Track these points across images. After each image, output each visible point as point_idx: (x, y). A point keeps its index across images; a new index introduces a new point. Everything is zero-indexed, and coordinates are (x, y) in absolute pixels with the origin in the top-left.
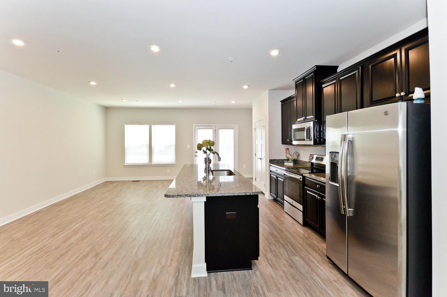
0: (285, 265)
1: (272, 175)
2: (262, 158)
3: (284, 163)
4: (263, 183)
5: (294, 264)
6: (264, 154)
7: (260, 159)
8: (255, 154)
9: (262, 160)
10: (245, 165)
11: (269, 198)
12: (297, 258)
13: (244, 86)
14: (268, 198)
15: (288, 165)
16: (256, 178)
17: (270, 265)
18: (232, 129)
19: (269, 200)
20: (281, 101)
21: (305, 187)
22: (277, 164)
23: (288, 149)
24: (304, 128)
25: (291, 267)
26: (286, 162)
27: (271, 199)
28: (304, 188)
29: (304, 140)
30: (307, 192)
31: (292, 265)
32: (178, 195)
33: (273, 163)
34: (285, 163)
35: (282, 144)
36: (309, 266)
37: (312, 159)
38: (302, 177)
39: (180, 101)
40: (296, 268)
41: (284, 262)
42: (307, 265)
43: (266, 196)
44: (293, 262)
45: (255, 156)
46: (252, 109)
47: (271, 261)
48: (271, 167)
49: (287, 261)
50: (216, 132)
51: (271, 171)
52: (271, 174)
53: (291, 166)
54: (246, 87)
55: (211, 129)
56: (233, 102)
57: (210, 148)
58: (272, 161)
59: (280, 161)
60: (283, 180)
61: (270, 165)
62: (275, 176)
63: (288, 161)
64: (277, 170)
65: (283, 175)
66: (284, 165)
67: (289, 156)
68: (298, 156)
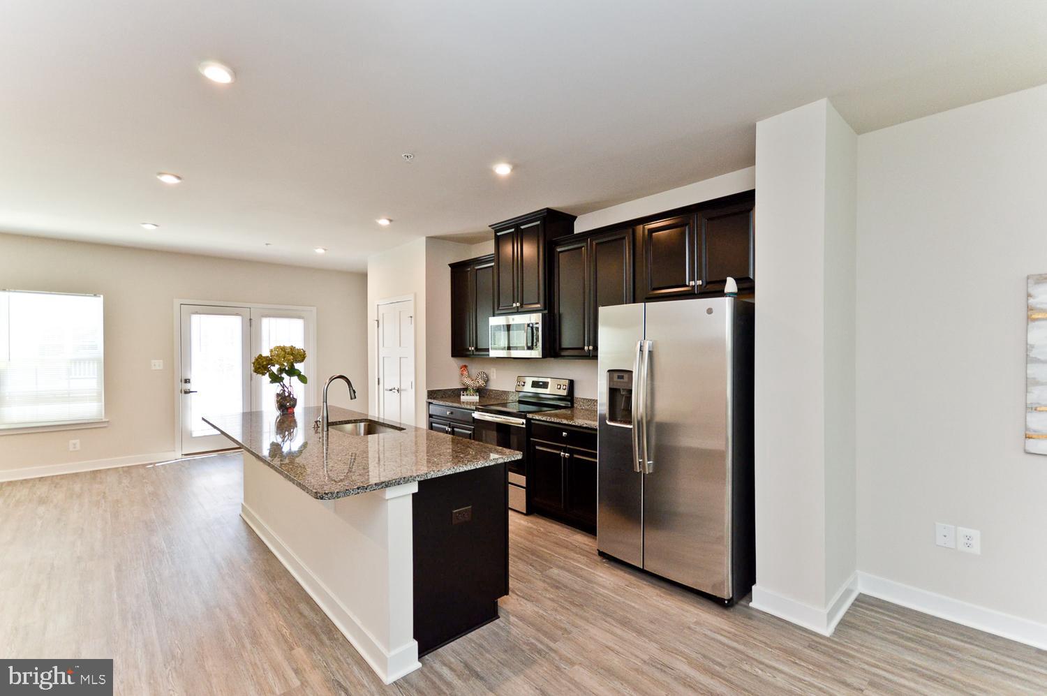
0: (546, 590)
1: (434, 424)
2: (403, 387)
3: (459, 396)
5: (559, 582)
6: (409, 379)
7: (398, 391)
8: (379, 379)
9: (404, 392)
12: (555, 572)
13: (380, 219)
15: (468, 400)
17: (523, 598)
18: (299, 317)
20: (450, 265)
21: (532, 439)
22: (444, 399)
23: (466, 366)
25: (557, 588)
26: (463, 395)
28: (528, 441)
29: (522, 348)
30: (537, 448)
31: (557, 585)
32: (358, 488)
33: (434, 399)
34: (462, 397)
35: (452, 356)
36: (581, 576)
37: (524, 385)
38: (524, 421)
39: (149, 227)
40: (566, 587)
41: (540, 584)
42: (578, 577)
44: (555, 580)
45: (379, 384)
46: (366, 275)
47: (519, 589)
48: (431, 406)
49: (544, 581)
50: (253, 323)
51: (431, 416)
52: (430, 423)
53: (475, 400)
54: (384, 222)
55: (237, 314)
56: (320, 251)
57: (292, 366)
58: (432, 394)
59: (450, 393)
60: (470, 432)
61: (430, 403)
62: (447, 425)
63: (468, 392)
64: (452, 413)
65: (471, 420)
66: (459, 402)
67: (468, 382)
68: (487, 381)
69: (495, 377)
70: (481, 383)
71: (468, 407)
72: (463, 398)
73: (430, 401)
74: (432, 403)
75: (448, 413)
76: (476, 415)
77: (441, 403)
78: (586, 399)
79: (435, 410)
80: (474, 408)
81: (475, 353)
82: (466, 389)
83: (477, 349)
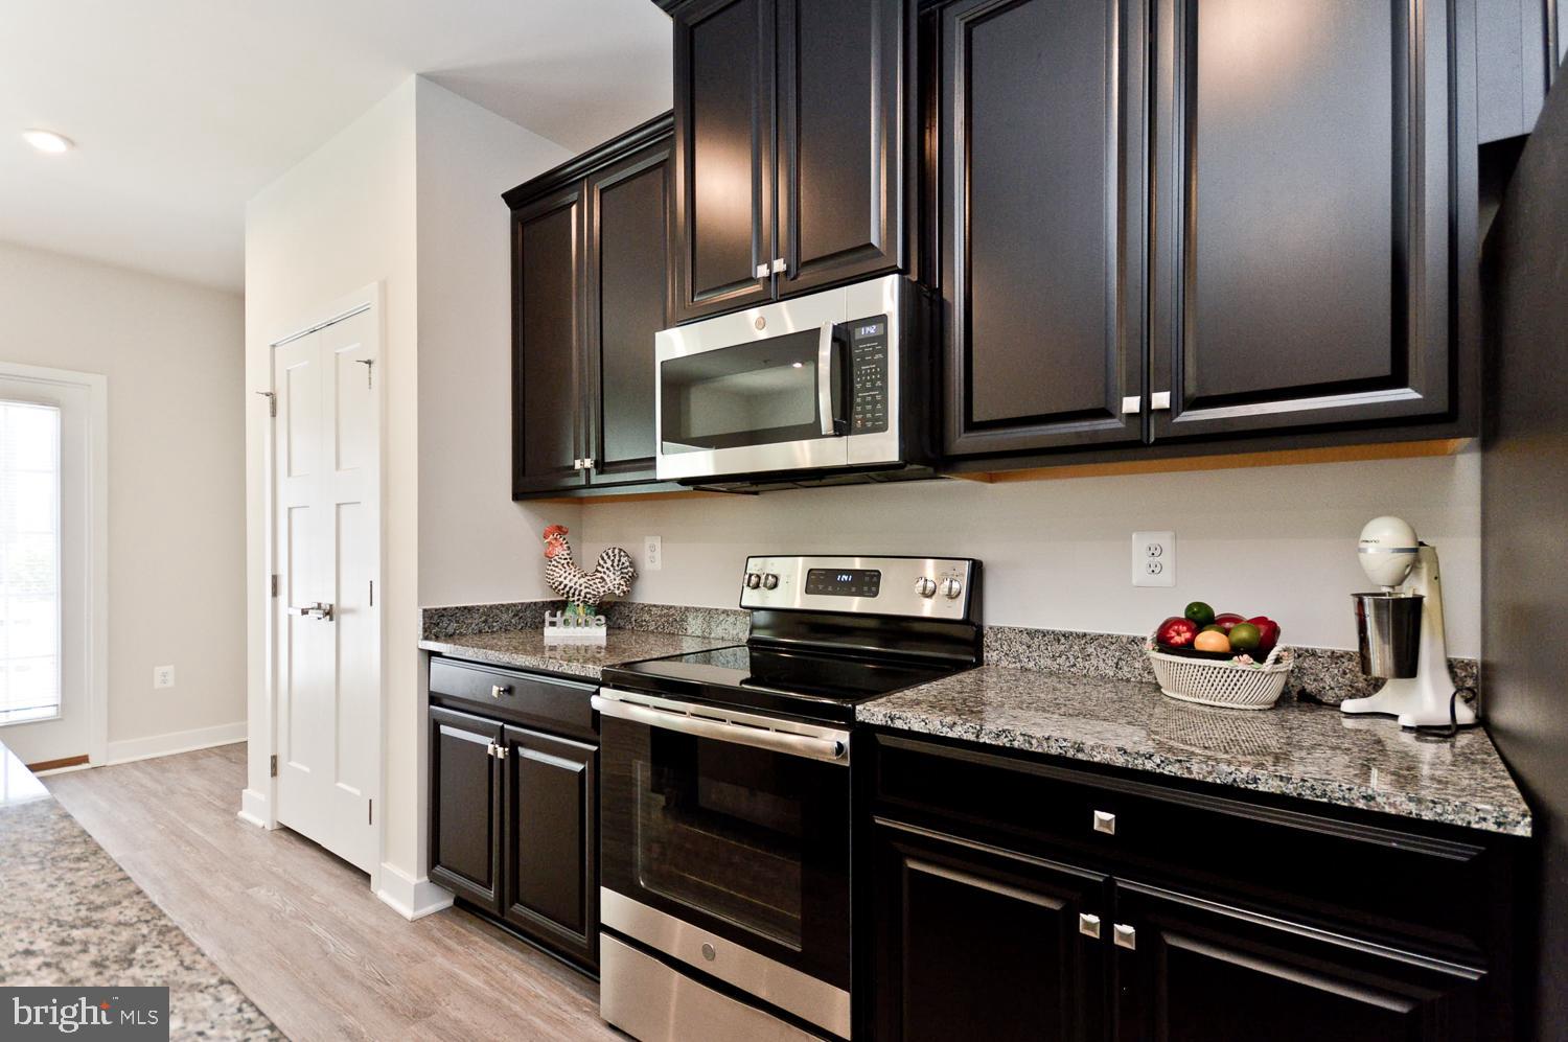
1: (444, 730)
2: (345, 603)
3: (539, 626)
4: (357, 792)
6: (363, 570)
7: (329, 613)
8: (275, 579)
9: (345, 619)
10: (170, 669)
11: (417, 906)
14: (408, 912)
15: (571, 643)
16: (274, 758)
19: (418, 923)
20: (509, 197)
21: (880, 821)
22: (487, 639)
23: (561, 529)
24: (815, 333)
26: (553, 624)
27: (431, 908)
29: (812, 431)
33: (449, 637)
34: (549, 631)
35: (516, 499)
37: (771, 587)
38: (844, 737)
43: (381, 891)
45: (275, 593)
48: (436, 664)
51: (435, 699)
52: (435, 726)
53: (595, 643)
58: (437, 623)
59: (505, 617)
60: (577, 767)
61: (431, 654)
62: (490, 735)
63: (568, 614)
64: (509, 690)
65: (588, 722)
66: (538, 648)
67: (570, 579)
68: (632, 579)
69: (658, 565)
70: (613, 582)
71: (575, 669)
72: (552, 635)
73: (433, 646)
74: (439, 654)
75: (495, 689)
76: (607, 702)
77: (469, 653)
78: (1044, 634)
79: (450, 677)
80: (594, 671)
81: (595, 479)
82: (559, 606)
83: (602, 466)
